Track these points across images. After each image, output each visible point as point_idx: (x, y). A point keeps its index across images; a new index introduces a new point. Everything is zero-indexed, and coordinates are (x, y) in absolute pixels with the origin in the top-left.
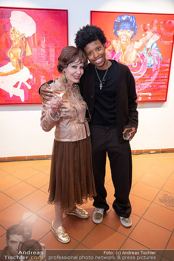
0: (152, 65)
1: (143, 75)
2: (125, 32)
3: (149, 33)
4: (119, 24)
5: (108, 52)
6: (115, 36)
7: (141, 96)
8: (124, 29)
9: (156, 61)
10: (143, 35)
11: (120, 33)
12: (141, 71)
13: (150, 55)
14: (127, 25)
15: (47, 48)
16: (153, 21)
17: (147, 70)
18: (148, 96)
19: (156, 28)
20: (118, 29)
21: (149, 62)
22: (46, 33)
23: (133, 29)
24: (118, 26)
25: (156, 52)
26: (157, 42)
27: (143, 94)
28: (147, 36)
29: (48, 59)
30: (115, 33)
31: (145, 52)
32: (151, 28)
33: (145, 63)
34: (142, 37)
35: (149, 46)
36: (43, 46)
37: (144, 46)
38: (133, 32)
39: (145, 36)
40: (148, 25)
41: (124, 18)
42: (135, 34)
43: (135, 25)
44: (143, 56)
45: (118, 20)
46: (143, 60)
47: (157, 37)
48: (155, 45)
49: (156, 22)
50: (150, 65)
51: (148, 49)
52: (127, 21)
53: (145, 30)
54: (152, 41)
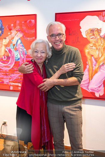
0: (19, 59)
1: (12, 66)
3: (14, 32)
7: (12, 86)
9: (22, 55)
12: (10, 64)
13: (16, 50)
16: (16, 22)
17: (15, 63)
18: (18, 86)
19: (19, 27)
21: (16, 56)
23: (1, 29)
25: (21, 48)
26: (20, 39)
27: (14, 84)
31: (11, 47)
33: (13, 57)
34: (8, 35)
37: (10, 42)
38: (1, 31)
39: (10, 34)
40: (12, 25)
42: (2, 33)
43: (2, 26)
44: (10, 51)
46: (11, 54)
47: (20, 35)
48: (19, 41)
49: (18, 22)
50: (17, 59)
51: (14, 45)
53: (10, 30)
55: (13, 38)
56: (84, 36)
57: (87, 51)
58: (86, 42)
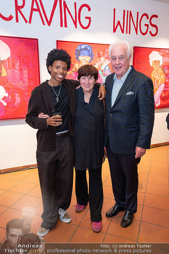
2: (84, 58)
3: (103, 59)
4: (79, 51)
5: (73, 73)
6: (77, 61)
8: (83, 55)
10: (98, 60)
11: (80, 58)
13: (105, 75)
14: (86, 52)
15: (21, 69)
19: (107, 55)
20: (79, 55)
21: (104, 81)
22: (20, 57)
23: (90, 55)
24: (79, 53)
26: (108, 65)
28: (101, 61)
29: (21, 79)
30: (77, 58)
31: (100, 73)
32: (104, 54)
33: (101, 82)
34: (97, 62)
35: (103, 68)
36: (17, 68)
37: (99, 68)
38: (90, 58)
39: (100, 61)
40: (101, 52)
41: (83, 47)
42: (92, 59)
43: (92, 52)
44: (99, 76)
45: (79, 48)
46: (100, 79)
48: (107, 68)
51: (102, 71)
52: (86, 49)
53: (100, 57)
54: (105, 65)
55: (102, 65)
56: (151, 65)
57: (152, 76)
58: (152, 69)
